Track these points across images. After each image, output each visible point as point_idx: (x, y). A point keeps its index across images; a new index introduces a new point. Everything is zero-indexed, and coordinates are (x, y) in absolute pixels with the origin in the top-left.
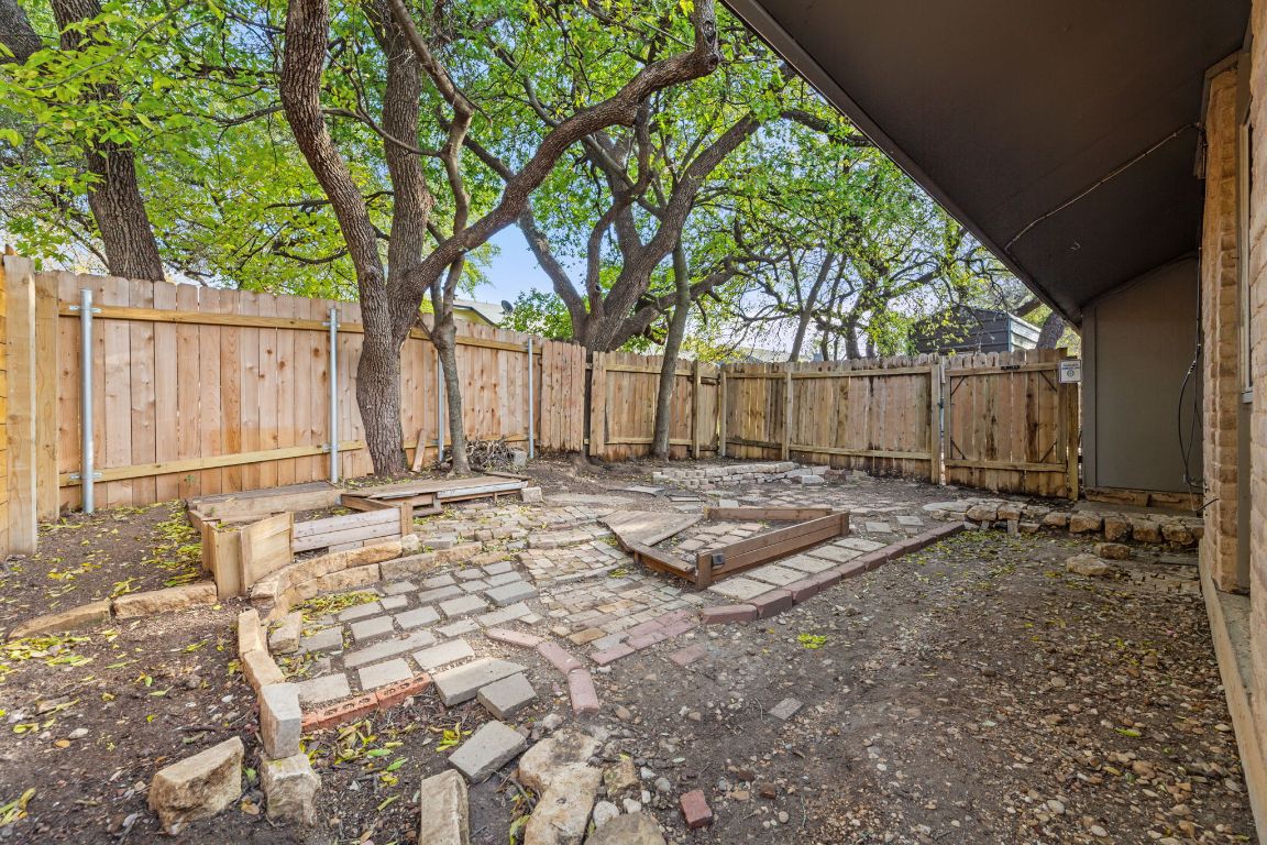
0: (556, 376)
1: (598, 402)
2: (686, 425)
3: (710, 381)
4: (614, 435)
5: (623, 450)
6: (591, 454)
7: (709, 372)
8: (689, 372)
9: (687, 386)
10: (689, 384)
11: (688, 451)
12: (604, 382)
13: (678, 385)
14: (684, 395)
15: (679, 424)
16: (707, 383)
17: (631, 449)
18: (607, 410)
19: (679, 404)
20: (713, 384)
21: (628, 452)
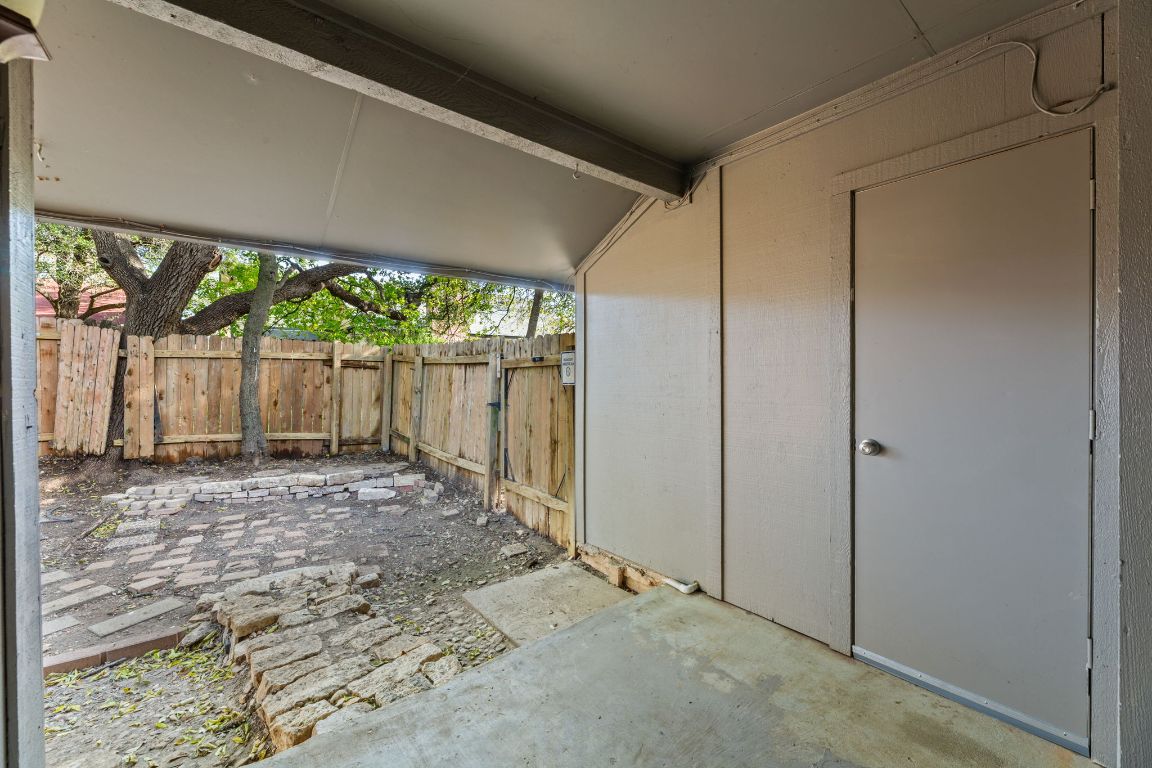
0: (78, 365)
1: (141, 394)
2: (320, 416)
3: (369, 364)
4: (179, 431)
5: (198, 449)
6: (127, 455)
7: (366, 354)
8: (324, 356)
9: (323, 372)
10: (326, 369)
11: (324, 446)
12: (151, 371)
13: (305, 371)
14: (317, 382)
15: (307, 416)
16: (365, 367)
17: (215, 447)
18: (161, 404)
19: (306, 393)
20: (375, 368)
21: (211, 451)
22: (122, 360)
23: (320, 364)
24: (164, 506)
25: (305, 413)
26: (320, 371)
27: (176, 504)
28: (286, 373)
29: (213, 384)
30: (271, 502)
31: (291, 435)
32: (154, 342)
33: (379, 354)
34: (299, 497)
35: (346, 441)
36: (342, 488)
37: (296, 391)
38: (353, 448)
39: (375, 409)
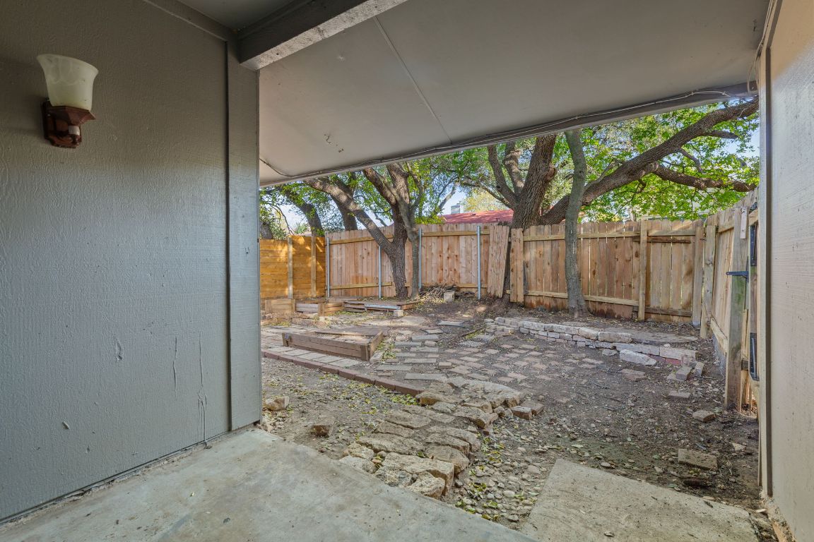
0: (495, 247)
1: (518, 265)
2: (630, 286)
3: (679, 238)
4: (537, 289)
5: (547, 302)
6: (511, 300)
7: (676, 229)
8: (632, 234)
9: (632, 248)
10: (635, 245)
11: (633, 311)
12: (522, 249)
13: (616, 247)
14: (627, 256)
15: (619, 284)
16: (675, 242)
17: (556, 302)
18: (527, 270)
19: (618, 265)
20: (686, 242)
21: (553, 304)
22: (510, 243)
23: (629, 240)
24: (503, 330)
25: (617, 281)
26: (629, 246)
27: (509, 330)
28: (602, 250)
29: (554, 258)
30: (560, 343)
31: (606, 299)
32: (523, 232)
33: (691, 228)
34: (579, 344)
35: (654, 309)
36: (610, 346)
37: (610, 264)
38: (662, 317)
39: (686, 283)
